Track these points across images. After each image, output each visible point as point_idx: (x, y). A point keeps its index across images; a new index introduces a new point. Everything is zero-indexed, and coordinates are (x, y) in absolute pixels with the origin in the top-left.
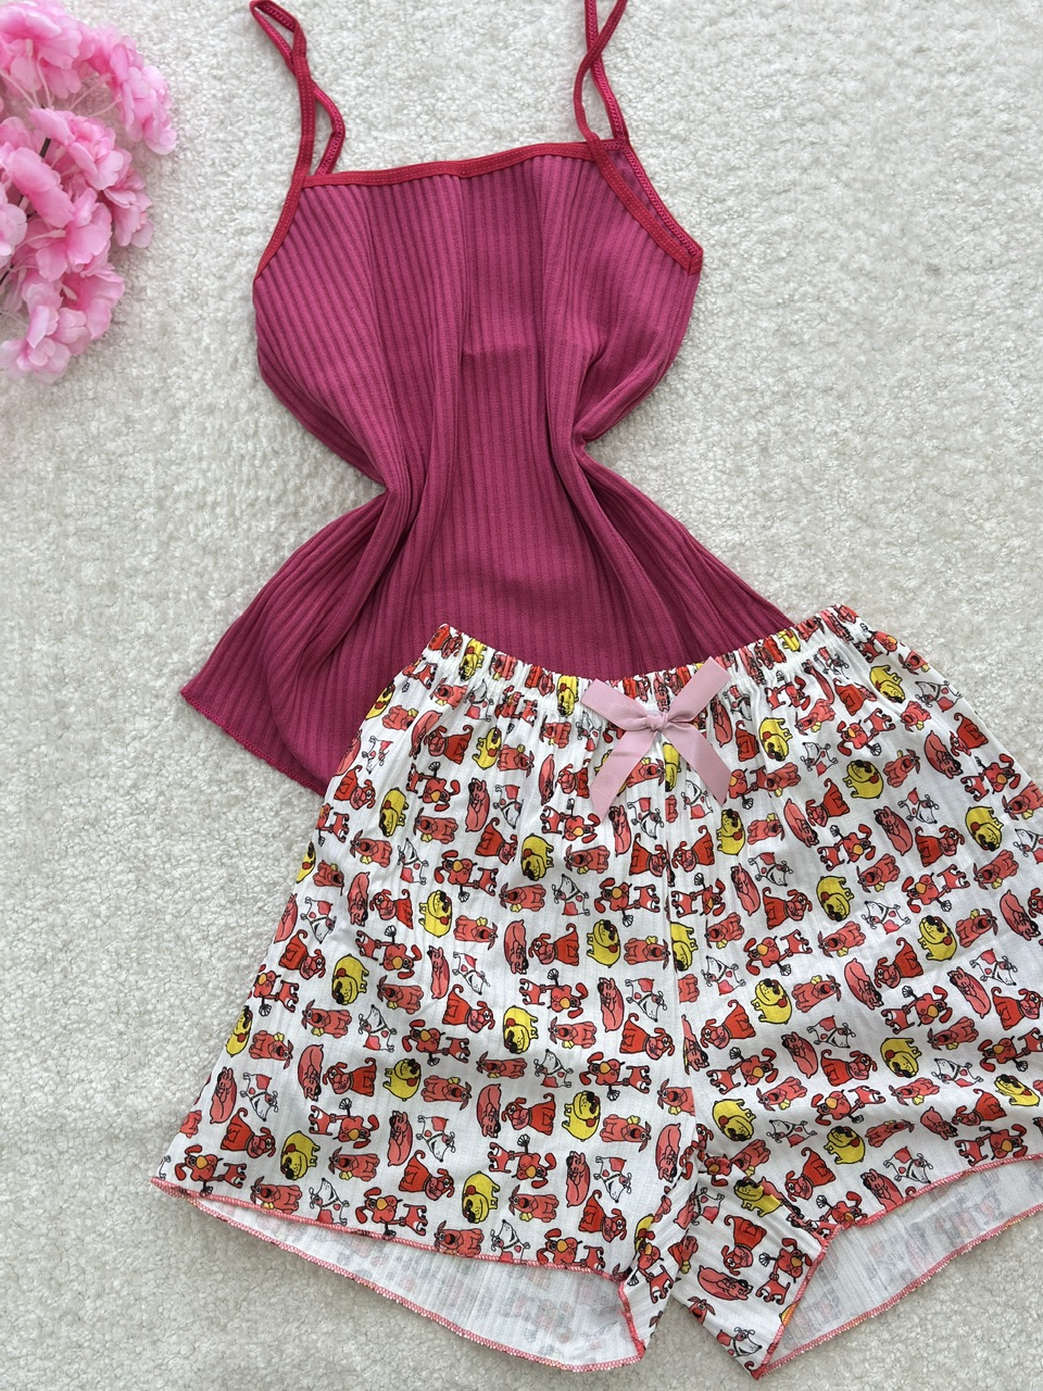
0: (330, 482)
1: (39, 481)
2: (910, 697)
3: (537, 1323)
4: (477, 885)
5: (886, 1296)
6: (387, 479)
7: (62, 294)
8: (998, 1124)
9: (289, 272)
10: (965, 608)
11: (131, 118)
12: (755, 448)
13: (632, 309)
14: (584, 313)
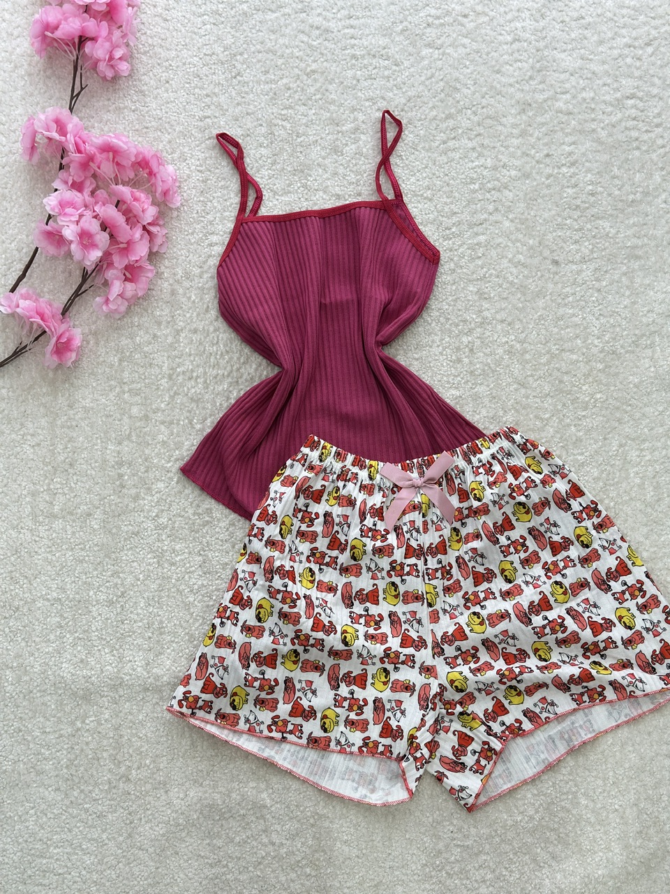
0: (254, 366)
1: (111, 366)
2: (546, 472)
3: (358, 783)
4: (328, 565)
5: (535, 771)
6: (284, 363)
7: (124, 275)
8: (591, 685)
9: (235, 264)
10: (573, 428)
11: (159, 190)
12: (467, 350)
13: (404, 280)
14: (381, 284)
